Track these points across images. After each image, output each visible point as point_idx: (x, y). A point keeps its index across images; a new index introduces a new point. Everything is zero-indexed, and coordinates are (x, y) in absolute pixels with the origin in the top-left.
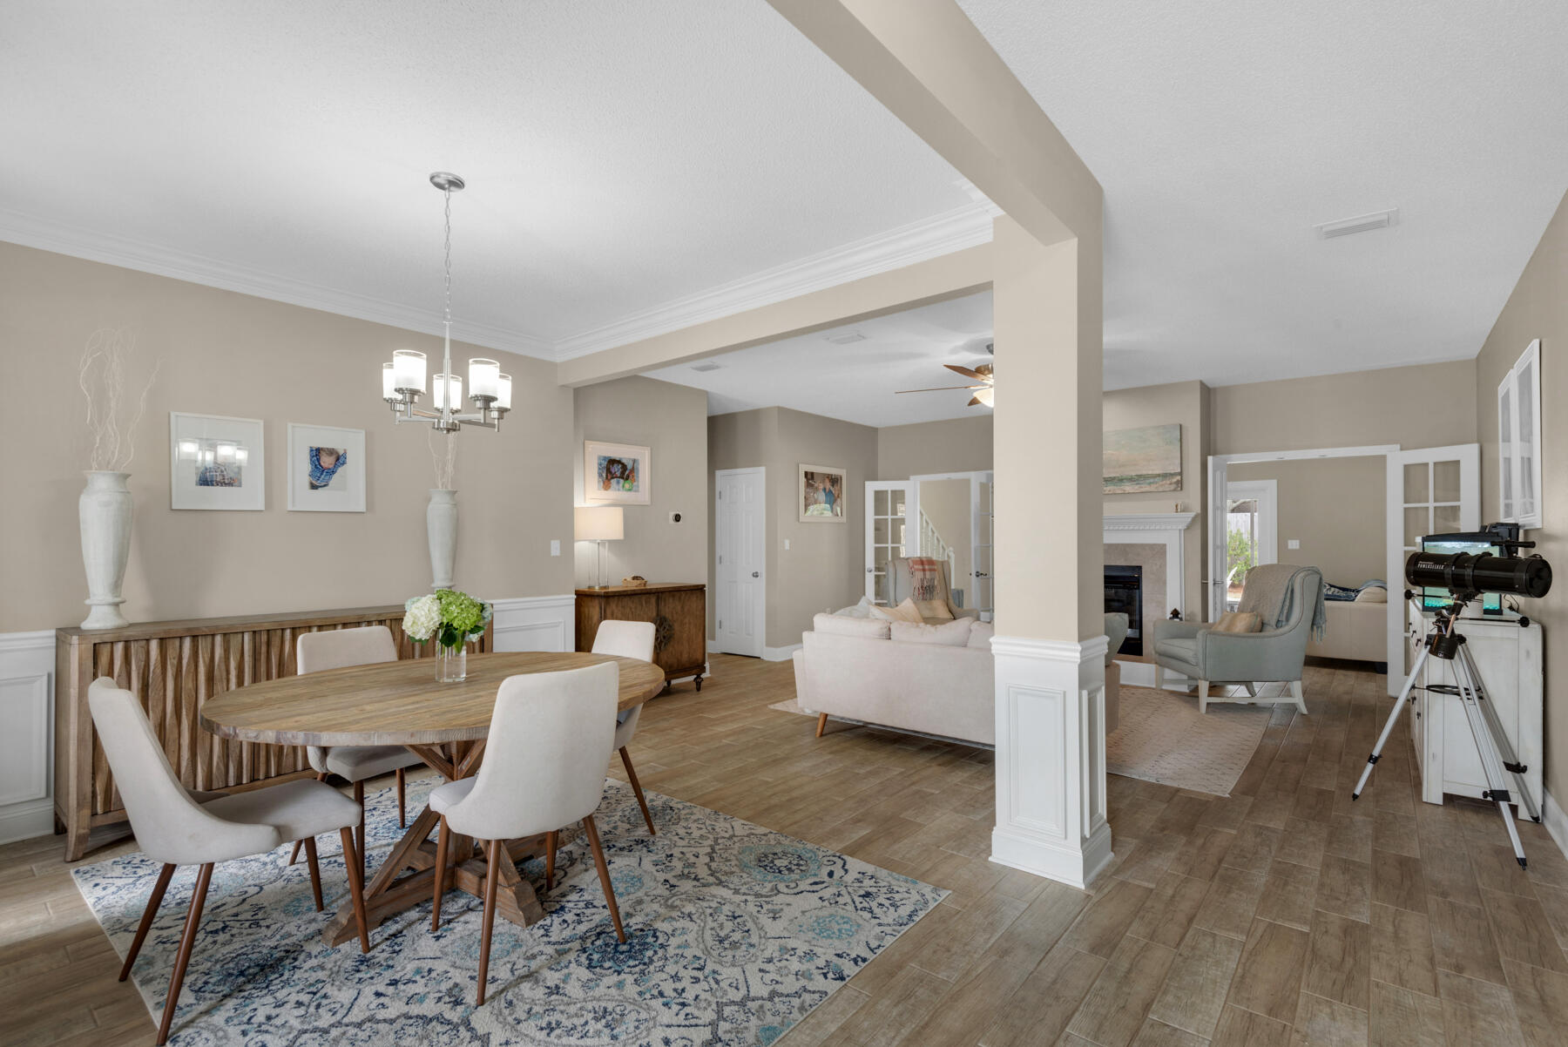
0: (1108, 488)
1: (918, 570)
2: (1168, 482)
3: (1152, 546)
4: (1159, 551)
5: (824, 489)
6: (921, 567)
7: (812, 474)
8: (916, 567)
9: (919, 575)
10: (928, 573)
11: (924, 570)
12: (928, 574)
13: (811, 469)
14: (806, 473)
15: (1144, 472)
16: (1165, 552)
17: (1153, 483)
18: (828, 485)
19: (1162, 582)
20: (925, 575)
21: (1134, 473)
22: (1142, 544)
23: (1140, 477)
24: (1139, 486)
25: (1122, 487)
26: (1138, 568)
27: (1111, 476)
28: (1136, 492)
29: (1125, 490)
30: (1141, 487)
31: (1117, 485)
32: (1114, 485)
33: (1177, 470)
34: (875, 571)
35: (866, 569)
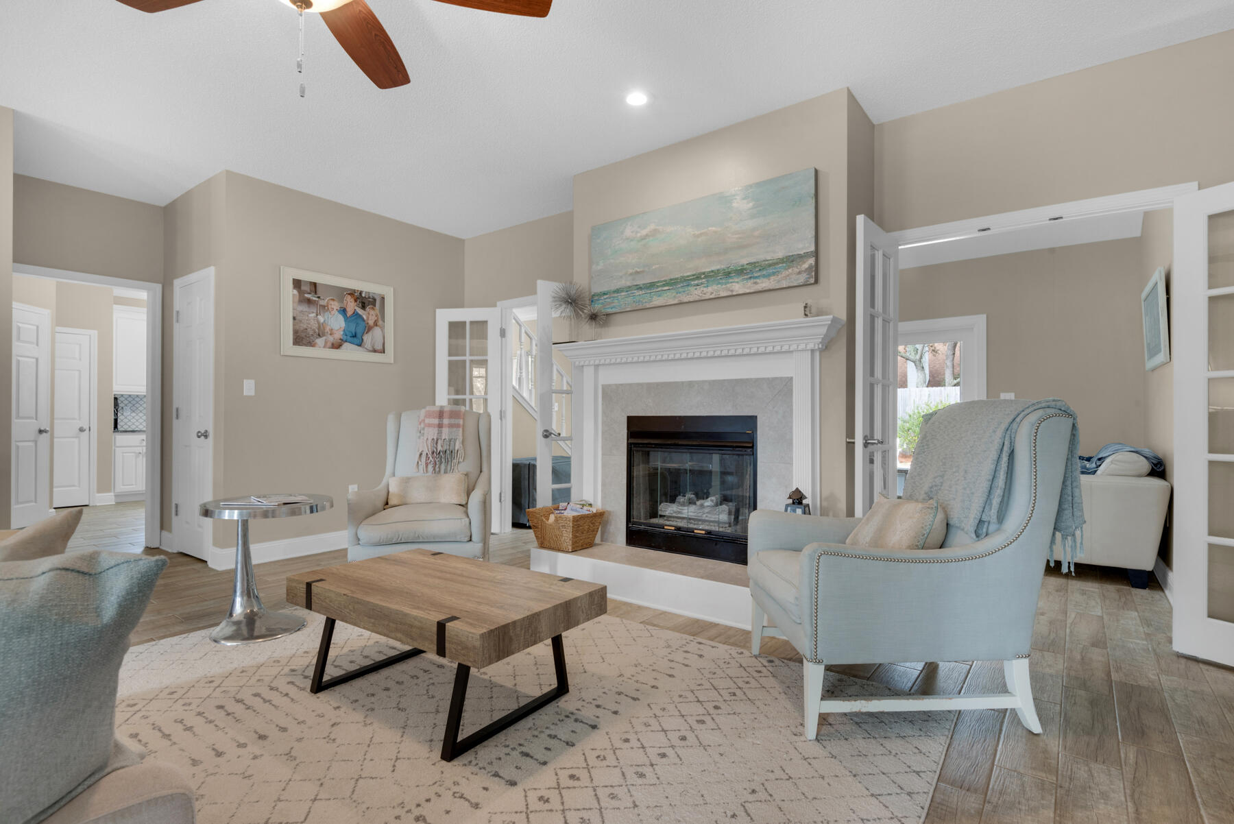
0: (710, 289)
1: (430, 425)
2: (796, 270)
3: (771, 382)
4: (783, 388)
5: (343, 311)
6: (436, 421)
7: (314, 285)
8: (427, 421)
9: (432, 433)
10: (446, 430)
11: (440, 426)
12: (446, 433)
13: (307, 276)
14: (297, 284)
15: (761, 258)
16: (792, 390)
17: (774, 274)
18: (351, 306)
20: (440, 433)
21: (744, 261)
22: (757, 380)
23: (755, 267)
24: (752, 281)
25: (728, 285)
26: (752, 421)
27: (714, 268)
28: (748, 291)
29: (732, 291)
30: (756, 283)
31: (722, 284)
32: (719, 283)
33: (812, 249)
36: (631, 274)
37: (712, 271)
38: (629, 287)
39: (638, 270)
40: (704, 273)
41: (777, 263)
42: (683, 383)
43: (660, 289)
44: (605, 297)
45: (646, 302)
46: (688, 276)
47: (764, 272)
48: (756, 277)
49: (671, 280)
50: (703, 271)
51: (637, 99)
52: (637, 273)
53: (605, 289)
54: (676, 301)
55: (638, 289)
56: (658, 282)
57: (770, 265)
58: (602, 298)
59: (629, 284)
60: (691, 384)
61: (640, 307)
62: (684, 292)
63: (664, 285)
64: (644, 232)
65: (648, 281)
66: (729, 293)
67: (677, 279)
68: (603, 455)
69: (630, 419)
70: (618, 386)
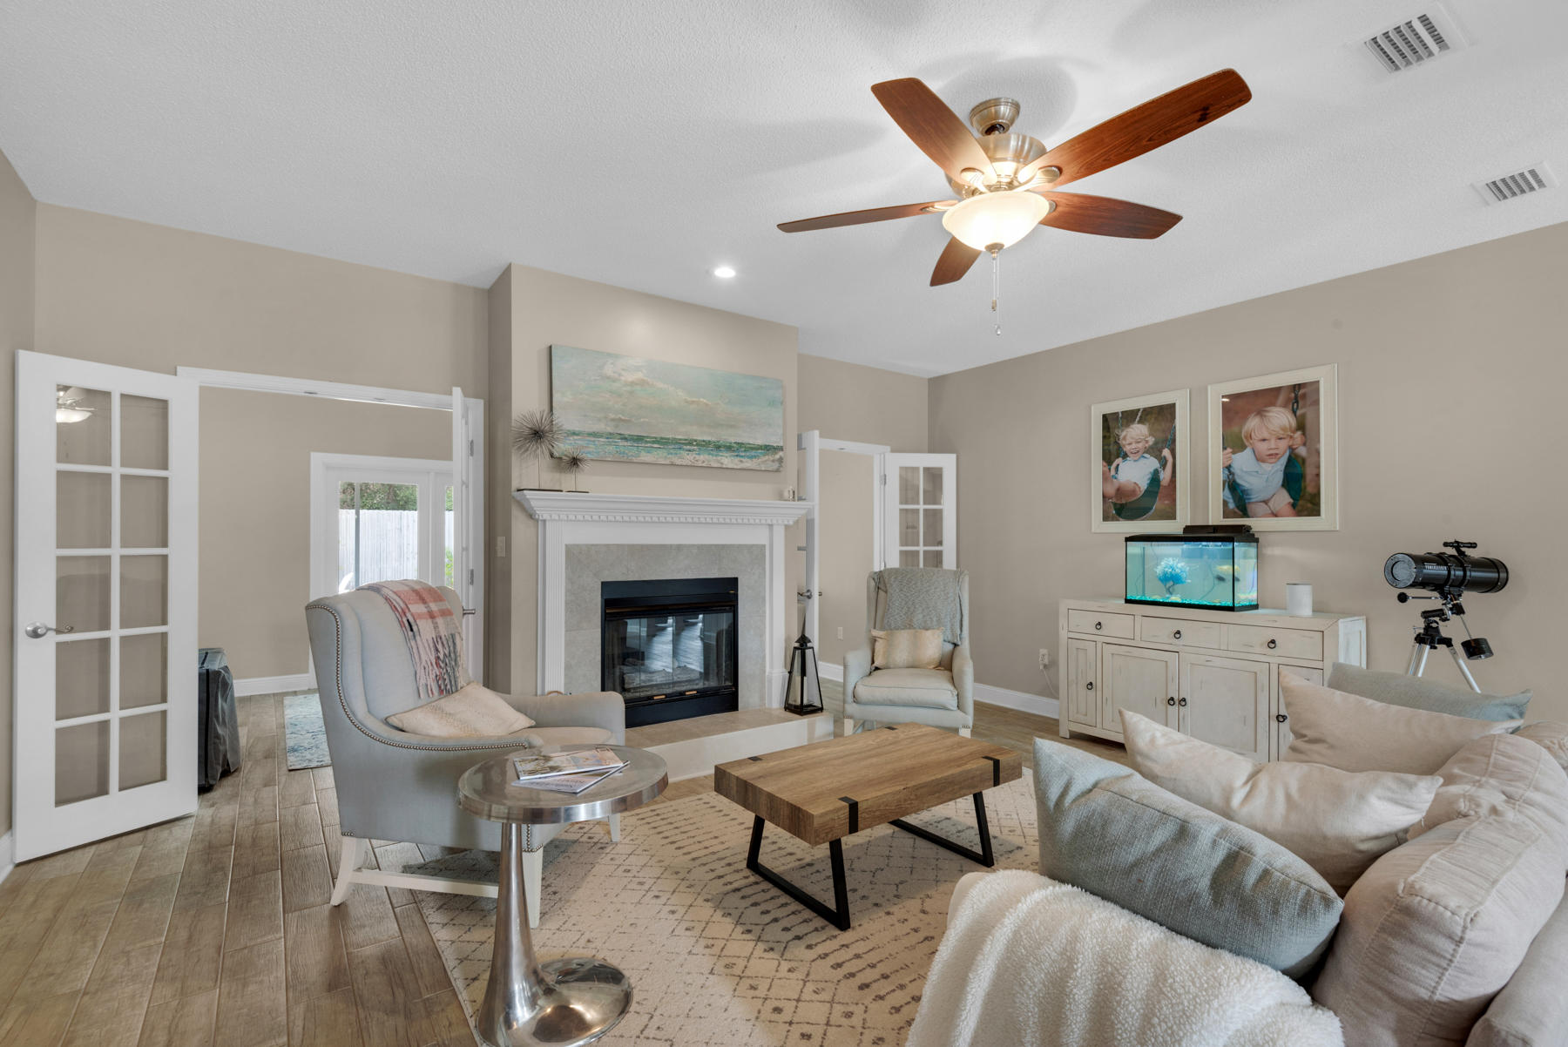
1: (419, 616)
2: (772, 459)
3: (750, 548)
4: (757, 554)
6: (423, 608)
8: (414, 609)
10: (440, 621)
12: (441, 625)
15: (745, 440)
16: (765, 557)
17: (755, 457)
19: (760, 599)
21: (733, 440)
22: (740, 545)
23: (741, 447)
24: (739, 458)
25: (719, 458)
26: (733, 582)
27: (705, 439)
28: (735, 467)
29: (722, 464)
30: (741, 461)
31: (712, 455)
32: (709, 454)
33: (781, 444)
34: (58, 631)
35: (24, 624)
36: (613, 420)
37: (704, 441)
38: (611, 434)
39: (623, 418)
40: (696, 441)
41: (758, 449)
42: (671, 546)
43: (649, 445)
44: (576, 437)
45: (632, 456)
46: (680, 440)
47: (748, 454)
48: (740, 456)
49: (662, 438)
50: (695, 438)
51: (725, 272)
52: (621, 420)
53: (574, 428)
54: (668, 462)
55: (622, 439)
56: (647, 437)
57: (752, 449)
58: (572, 438)
59: (609, 430)
60: (679, 547)
61: (625, 459)
62: (676, 454)
63: (654, 442)
64: (631, 378)
65: (636, 432)
66: (719, 465)
67: (669, 439)
68: (566, 631)
69: (605, 585)
70: (590, 547)
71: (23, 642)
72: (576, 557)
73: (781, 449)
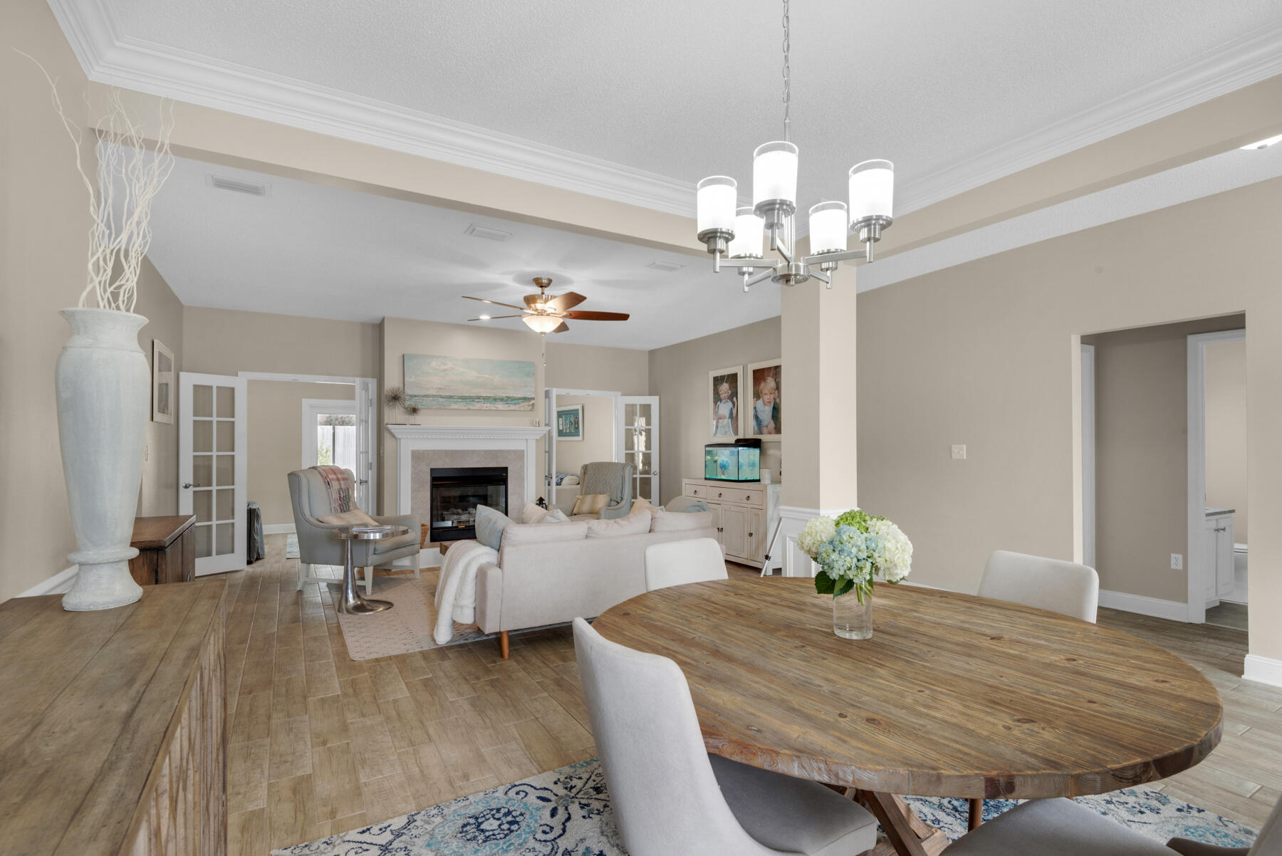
3: (515, 452)
4: (520, 455)
6: (333, 476)
10: (342, 482)
11: (338, 480)
15: (511, 395)
16: (525, 456)
19: (521, 478)
20: (340, 484)
21: (504, 395)
22: (509, 450)
26: (506, 469)
27: (488, 395)
33: (533, 396)
34: (194, 486)
35: (182, 484)
36: (436, 389)
42: (468, 451)
50: (482, 395)
52: (440, 388)
53: (416, 393)
59: (434, 394)
60: (473, 451)
64: (445, 367)
65: (449, 394)
68: (412, 492)
69: (432, 470)
70: (424, 451)
71: (181, 489)
72: (417, 456)
73: (534, 399)
